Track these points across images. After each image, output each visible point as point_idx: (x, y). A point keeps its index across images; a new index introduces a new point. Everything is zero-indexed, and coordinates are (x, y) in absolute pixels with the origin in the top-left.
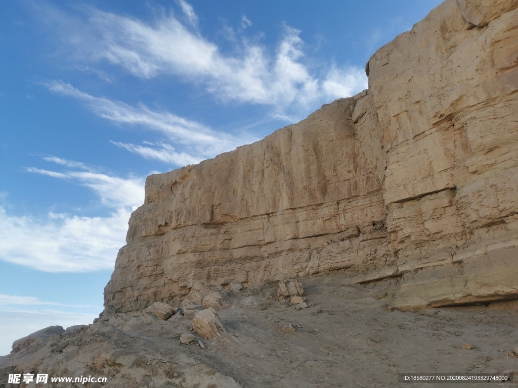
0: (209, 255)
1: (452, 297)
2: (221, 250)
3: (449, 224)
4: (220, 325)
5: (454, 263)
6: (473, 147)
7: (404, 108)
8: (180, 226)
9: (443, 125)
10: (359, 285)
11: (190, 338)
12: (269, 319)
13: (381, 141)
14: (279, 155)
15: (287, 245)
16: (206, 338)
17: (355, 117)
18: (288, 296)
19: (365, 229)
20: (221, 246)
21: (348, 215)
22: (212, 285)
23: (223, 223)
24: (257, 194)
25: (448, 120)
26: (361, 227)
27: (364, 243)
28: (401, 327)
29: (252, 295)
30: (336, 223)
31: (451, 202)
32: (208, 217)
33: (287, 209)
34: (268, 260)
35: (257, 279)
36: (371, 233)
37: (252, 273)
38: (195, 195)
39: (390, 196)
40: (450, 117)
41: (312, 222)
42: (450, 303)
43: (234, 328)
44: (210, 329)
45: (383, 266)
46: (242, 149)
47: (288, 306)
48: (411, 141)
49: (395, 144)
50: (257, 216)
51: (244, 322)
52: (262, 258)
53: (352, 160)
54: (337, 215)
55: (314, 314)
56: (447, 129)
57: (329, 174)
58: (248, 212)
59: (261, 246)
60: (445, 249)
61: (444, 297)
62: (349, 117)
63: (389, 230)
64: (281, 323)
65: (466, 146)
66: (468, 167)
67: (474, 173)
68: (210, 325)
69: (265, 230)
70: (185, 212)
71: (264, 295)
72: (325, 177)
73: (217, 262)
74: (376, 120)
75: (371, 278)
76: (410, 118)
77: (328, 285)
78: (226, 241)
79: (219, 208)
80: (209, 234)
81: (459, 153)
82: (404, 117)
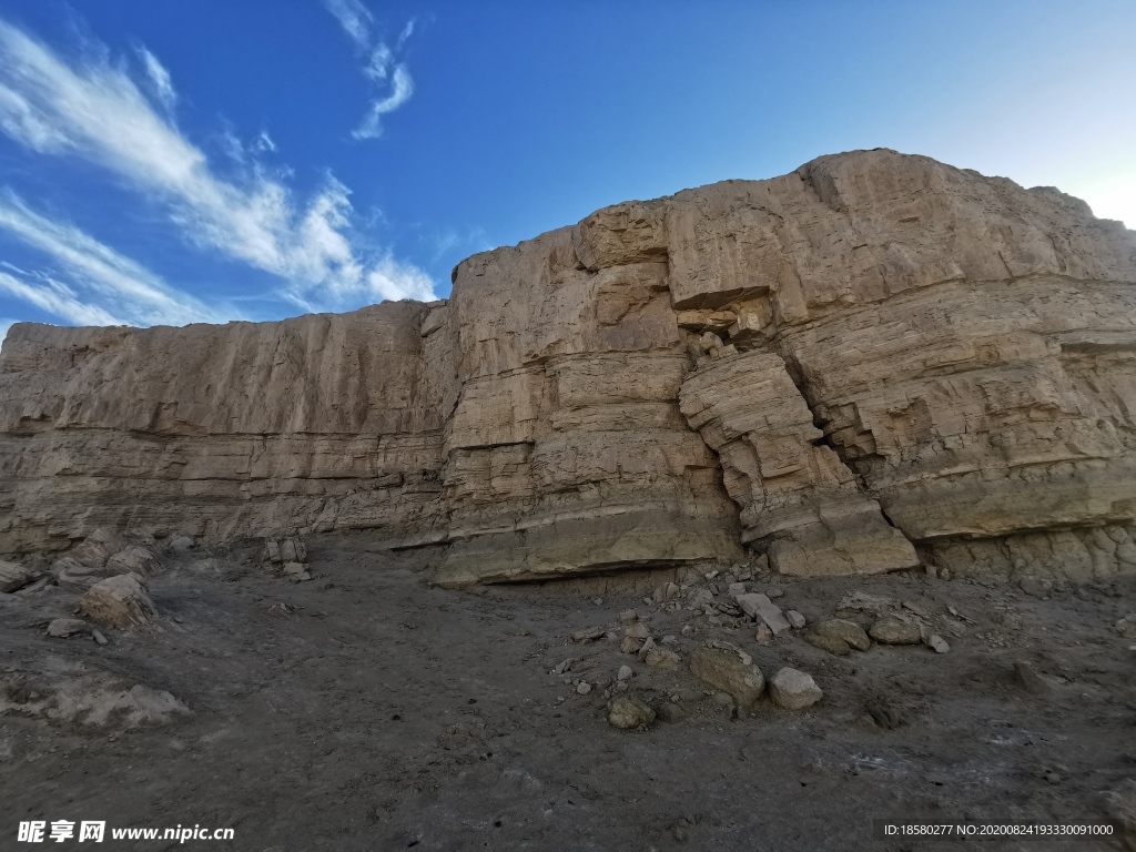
0: (133, 485)
1: (508, 573)
2: (160, 478)
3: (519, 485)
4: (149, 602)
5: (516, 531)
6: (562, 400)
7: (494, 335)
8: (78, 426)
9: (534, 367)
10: (391, 552)
11: (73, 627)
12: (243, 595)
13: (457, 369)
14: (302, 351)
15: (288, 486)
16: (111, 626)
17: (426, 328)
18: (280, 562)
19: (411, 478)
20: (162, 473)
21: (391, 456)
22: (134, 536)
23: (174, 436)
24: (251, 401)
25: (540, 363)
26: (406, 475)
27: (407, 496)
28: (442, 608)
29: (212, 557)
30: (372, 464)
31: (526, 459)
32: (146, 420)
33: (299, 433)
34: (250, 505)
35: (225, 531)
36: (419, 484)
37: (214, 522)
38: (125, 378)
39: (456, 440)
40: (543, 361)
41: (336, 457)
42: (504, 580)
43: (175, 609)
44: (125, 610)
45: (430, 530)
46: (239, 326)
47: (278, 576)
48: (495, 377)
49: (475, 375)
50: (244, 434)
51: (195, 599)
52: (239, 500)
53: (409, 385)
54: (374, 454)
55: (320, 590)
56: (537, 374)
57: (374, 394)
58: (229, 426)
59: (241, 482)
60: (509, 514)
61: (498, 573)
62: (417, 327)
63: (446, 483)
64: (264, 603)
65: (554, 398)
66: (552, 422)
67: (557, 429)
68: (125, 604)
69: (254, 459)
70: (96, 404)
71: (235, 559)
72: (368, 398)
73: (147, 497)
74: (455, 340)
75: (410, 544)
76: (499, 349)
77: (345, 549)
78: (174, 465)
79: (171, 411)
80: (142, 448)
81: (546, 403)
82: (492, 345)
